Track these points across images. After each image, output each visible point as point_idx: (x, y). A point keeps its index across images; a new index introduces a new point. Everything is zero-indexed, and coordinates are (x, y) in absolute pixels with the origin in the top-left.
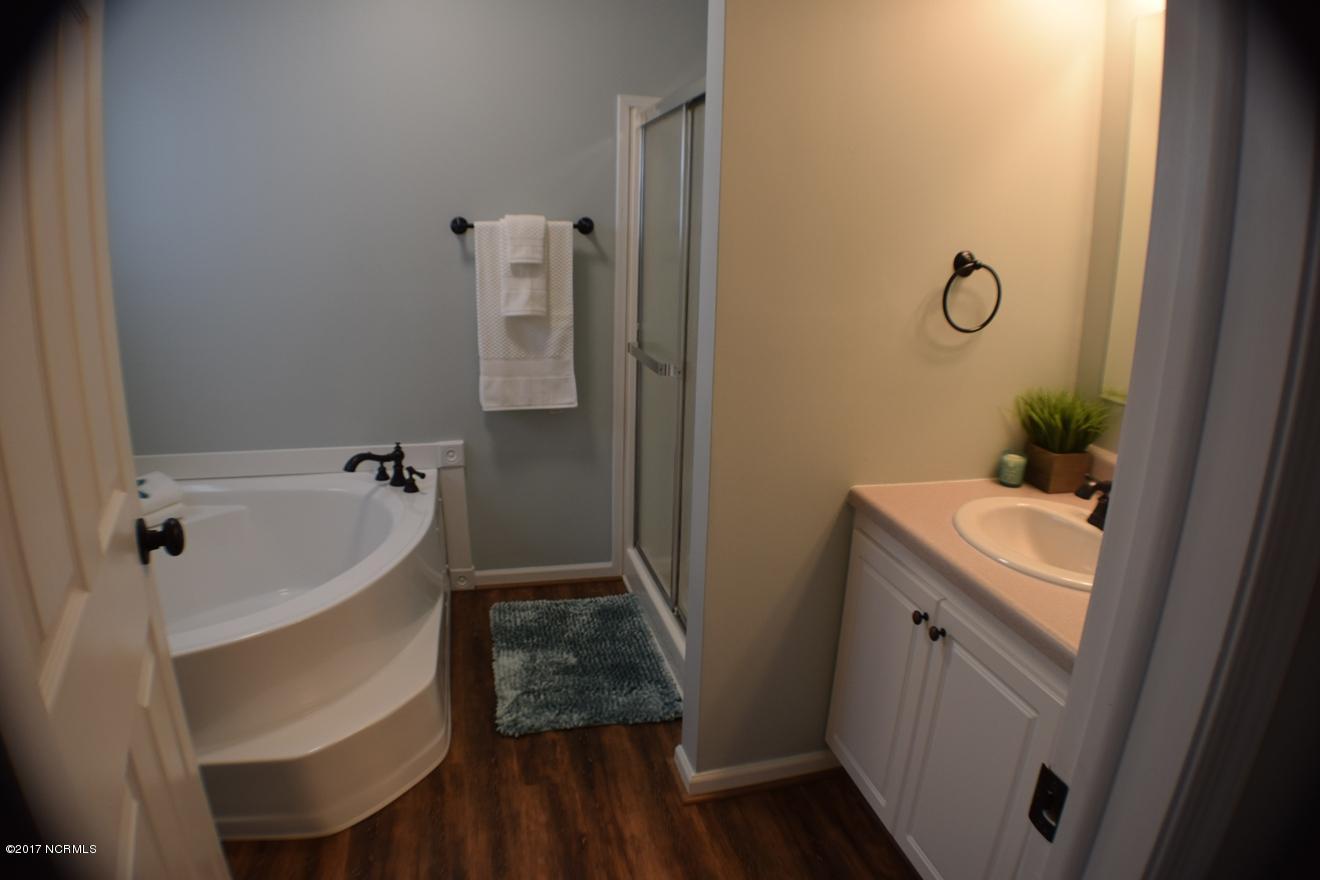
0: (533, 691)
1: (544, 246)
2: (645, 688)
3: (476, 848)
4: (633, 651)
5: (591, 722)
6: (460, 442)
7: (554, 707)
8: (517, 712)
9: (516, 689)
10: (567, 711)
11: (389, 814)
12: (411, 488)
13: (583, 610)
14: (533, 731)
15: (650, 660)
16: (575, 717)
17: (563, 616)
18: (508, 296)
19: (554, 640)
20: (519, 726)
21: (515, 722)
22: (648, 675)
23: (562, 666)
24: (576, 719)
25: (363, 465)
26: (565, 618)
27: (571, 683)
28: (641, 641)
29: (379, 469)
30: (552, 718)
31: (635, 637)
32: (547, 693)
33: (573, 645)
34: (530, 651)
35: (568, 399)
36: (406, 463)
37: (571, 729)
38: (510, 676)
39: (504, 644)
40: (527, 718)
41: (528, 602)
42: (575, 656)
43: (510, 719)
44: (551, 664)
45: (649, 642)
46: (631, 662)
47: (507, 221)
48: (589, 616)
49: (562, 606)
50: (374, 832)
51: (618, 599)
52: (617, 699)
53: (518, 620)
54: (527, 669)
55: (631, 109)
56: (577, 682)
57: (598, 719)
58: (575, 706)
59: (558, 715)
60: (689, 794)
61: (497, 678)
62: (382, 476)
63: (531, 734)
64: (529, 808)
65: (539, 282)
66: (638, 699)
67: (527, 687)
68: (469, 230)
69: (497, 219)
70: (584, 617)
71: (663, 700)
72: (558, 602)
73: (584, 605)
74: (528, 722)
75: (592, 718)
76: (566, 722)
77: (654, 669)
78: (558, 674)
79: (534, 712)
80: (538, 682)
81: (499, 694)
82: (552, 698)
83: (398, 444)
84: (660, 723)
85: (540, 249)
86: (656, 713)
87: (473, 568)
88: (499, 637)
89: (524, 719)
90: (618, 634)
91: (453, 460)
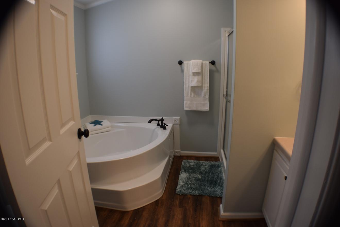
0: (188, 184)
1: (201, 68)
2: (217, 187)
3: (162, 221)
4: (217, 177)
5: (200, 194)
6: (179, 118)
7: (192, 189)
8: (182, 189)
9: (183, 183)
10: (195, 190)
11: (143, 209)
12: (165, 128)
13: (206, 164)
14: (185, 194)
15: (221, 180)
16: (197, 192)
17: (201, 165)
18: (192, 81)
19: (197, 171)
20: (181, 192)
21: (181, 191)
22: (219, 184)
23: (197, 178)
24: (197, 193)
25: (153, 122)
26: (201, 166)
27: (198, 183)
28: (219, 175)
29: (158, 123)
30: (190, 191)
31: (218, 173)
32: (191, 185)
33: (201, 173)
34: (190, 173)
35: (207, 108)
36: (164, 122)
37: (195, 195)
38: (183, 179)
39: (184, 171)
40: (184, 190)
41: (193, 161)
42: (201, 176)
43: (180, 190)
44: (194, 178)
45: (222, 175)
46: (215, 180)
47: (192, 61)
48: (207, 166)
49: (201, 163)
50: (138, 212)
51: (216, 163)
52: (209, 189)
53: (189, 165)
54: (187, 178)
55: (225, 31)
56: (200, 183)
57: (202, 194)
58: (197, 189)
59: (192, 191)
60: (221, 218)
61: (180, 179)
62: (158, 125)
63: (184, 195)
64: (178, 214)
65: (200, 77)
66: (214, 190)
67: (186, 182)
68: (183, 64)
69: (190, 61)
70: (206, 166)
71: (221, 191)
72: (200, 161)
73: (207, 163)
74: (184, 191)
75: (201, 193)
76: (194, 193)
77: (221, 183)
78: (195, 180)
79: (186, 189)
80: (189, 181)
81: (179, 183)
82: (192, 186)
83: (162, 117)
84: (219, 197)
85: (200, 68)
86: (218, 194)
87: (180, 150)
88: (183, 168)
89: (183, 190)
90: (214, 172)
91: (177, 122)
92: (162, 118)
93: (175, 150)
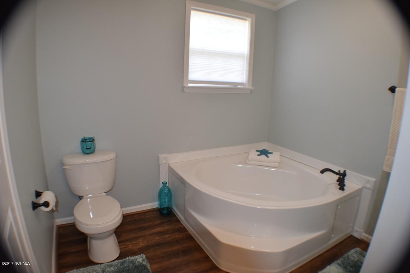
6: (374, 180)
12: (342, 188)
25: (327, 173)
39: (341, 263)
53: (358, 260)
61: (323, 271)
62: (339, 181)
88: (343, 259)
91: (368, 186)
92: (345, 172)
93: (355, 228)
